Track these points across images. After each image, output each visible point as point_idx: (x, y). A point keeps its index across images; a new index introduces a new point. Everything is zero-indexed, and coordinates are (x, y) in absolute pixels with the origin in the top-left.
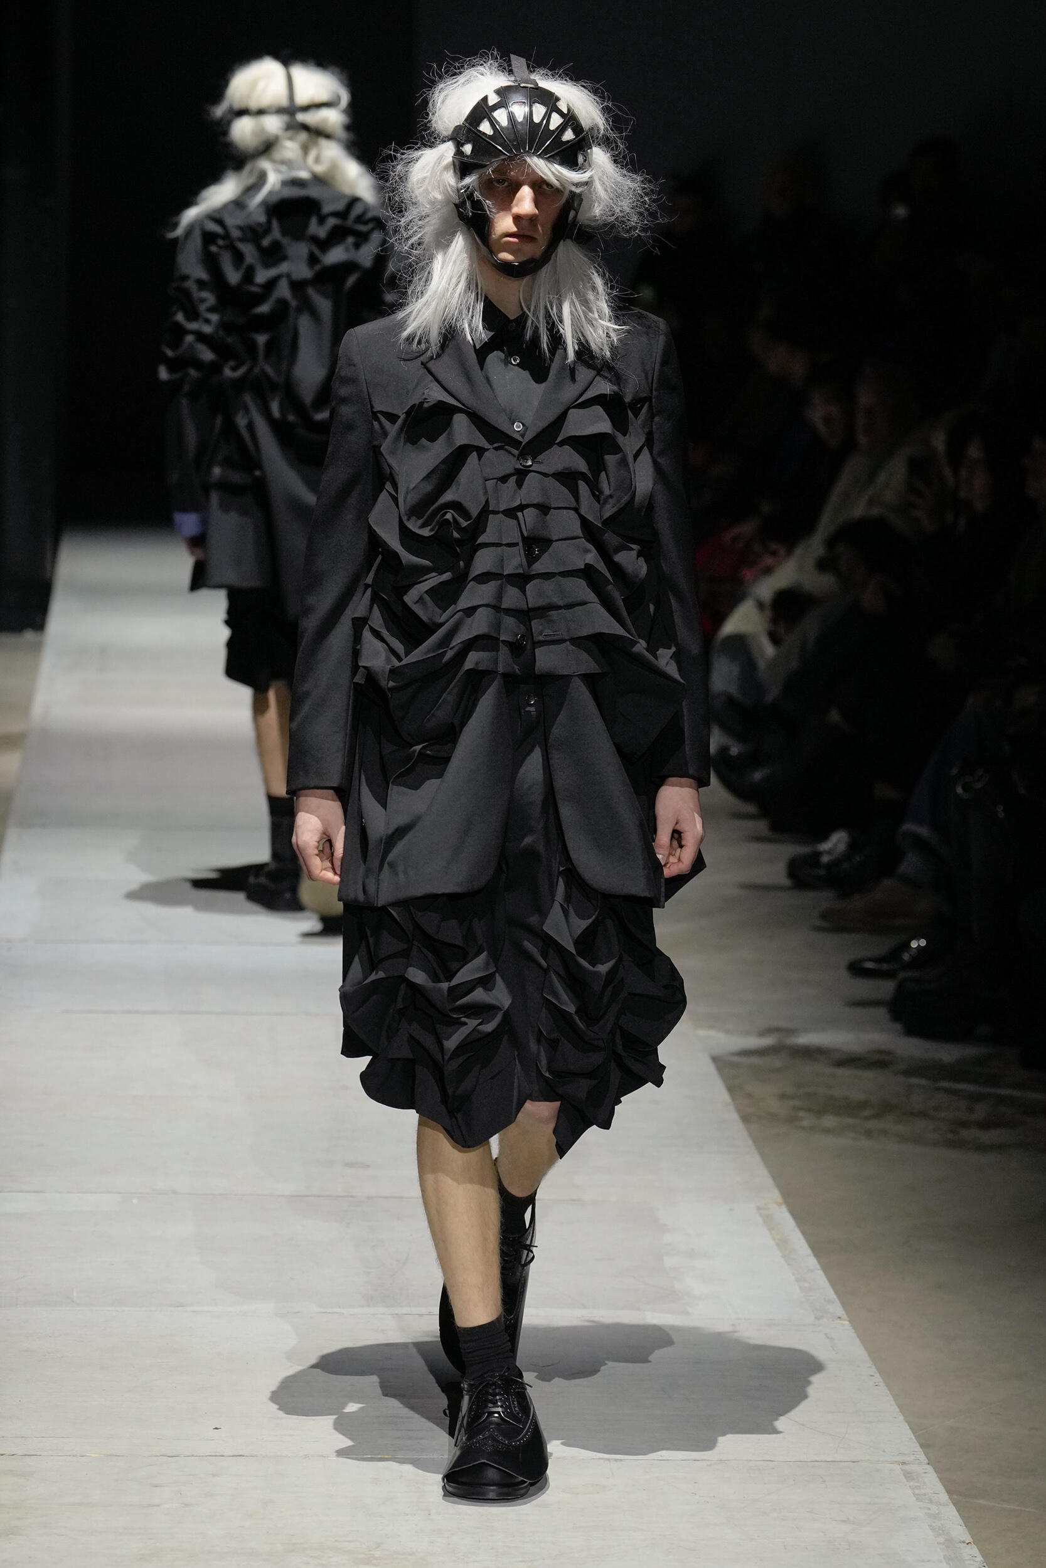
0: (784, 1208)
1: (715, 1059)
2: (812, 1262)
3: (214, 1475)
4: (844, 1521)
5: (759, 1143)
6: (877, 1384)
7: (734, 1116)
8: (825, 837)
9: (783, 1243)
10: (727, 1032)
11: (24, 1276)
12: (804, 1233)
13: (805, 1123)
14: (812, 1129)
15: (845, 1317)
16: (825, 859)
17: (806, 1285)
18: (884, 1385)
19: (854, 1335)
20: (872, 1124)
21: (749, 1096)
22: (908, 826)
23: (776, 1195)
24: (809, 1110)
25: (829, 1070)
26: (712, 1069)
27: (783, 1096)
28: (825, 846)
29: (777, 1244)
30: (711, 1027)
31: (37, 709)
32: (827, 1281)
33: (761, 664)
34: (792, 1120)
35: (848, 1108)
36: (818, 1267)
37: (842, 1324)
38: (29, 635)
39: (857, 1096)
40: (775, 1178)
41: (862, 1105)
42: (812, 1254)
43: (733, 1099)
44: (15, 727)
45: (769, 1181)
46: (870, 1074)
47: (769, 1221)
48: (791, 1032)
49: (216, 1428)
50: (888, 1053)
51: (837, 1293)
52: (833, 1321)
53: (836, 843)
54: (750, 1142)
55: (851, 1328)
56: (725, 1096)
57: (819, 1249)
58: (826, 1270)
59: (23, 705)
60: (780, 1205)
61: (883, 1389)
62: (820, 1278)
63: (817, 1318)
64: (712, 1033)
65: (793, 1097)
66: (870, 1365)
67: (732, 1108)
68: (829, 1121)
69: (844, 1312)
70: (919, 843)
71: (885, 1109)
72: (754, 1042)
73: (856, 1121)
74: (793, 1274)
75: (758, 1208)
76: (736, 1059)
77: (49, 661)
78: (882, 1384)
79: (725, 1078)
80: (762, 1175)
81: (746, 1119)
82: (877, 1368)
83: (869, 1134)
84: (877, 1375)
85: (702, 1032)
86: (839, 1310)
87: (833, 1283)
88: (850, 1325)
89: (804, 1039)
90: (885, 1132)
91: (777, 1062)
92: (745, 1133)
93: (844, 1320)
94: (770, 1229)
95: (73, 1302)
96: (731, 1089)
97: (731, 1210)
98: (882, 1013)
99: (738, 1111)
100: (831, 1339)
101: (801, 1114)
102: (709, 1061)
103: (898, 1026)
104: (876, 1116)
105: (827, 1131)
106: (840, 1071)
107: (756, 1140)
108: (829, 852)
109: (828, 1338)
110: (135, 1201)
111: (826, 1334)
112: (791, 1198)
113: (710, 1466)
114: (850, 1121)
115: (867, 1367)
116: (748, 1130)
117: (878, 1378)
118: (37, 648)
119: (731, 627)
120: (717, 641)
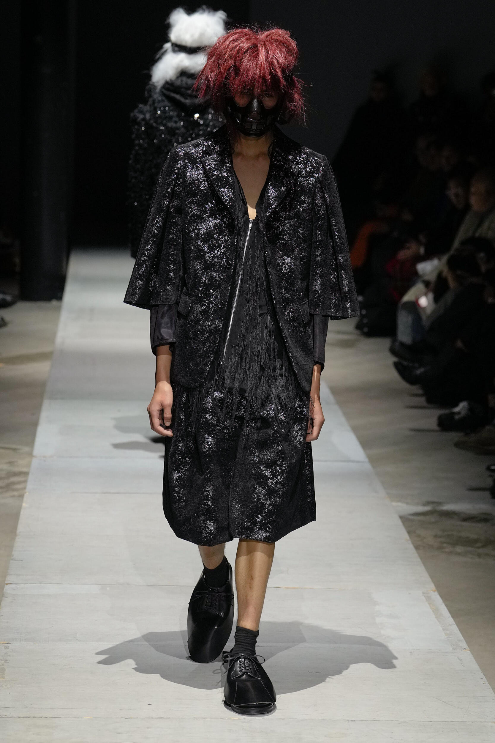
0: (436, 593)
1: (401, 517)
2: (451, 620)
3: (148, 728)
5: (424, 560)
6: (484, 682)
7: (411, 546)
9: (436, 611)
10: (407, 503)
11: (52, 627)
12: (446, 605)
13: (447, 550)
14: (450, 553)
15: (468, 648)
16: (457, 416)
17: (448, 632)
18: (488, 683)
19: (473, 658)
20: (480, 551)
21: (419, 536)
23: (432, 586)
24: (448, 543)
25: (459, 523)
26: (400, 522)
27: (436, 536)
28: (456, 410)
29: (433, 612)
30: (399, 501)
31: (59, 340)
32: (458, 630)
34: (440, 548)
35: (469, 542)
36: (454, 623)
37: (466, 652)
38: (54, 303)
39: (473, 536)
40: (432, 577)
41: (476, 541)
42: (451, 616)
43: (410, 538)
44: (46, 349)
45: (429, 579)
46: (480, 525)
47: (428, 599)
48: (439, 503)
49: (149, 704)
50: (489, 514)
51: (463, 636)
52: (462, 650)
54: (419, 560)
55: (471, 654)
56: (406, 536)
57: (454, 614)
58: (458, 624)
59: (52, 339)
60: (434, 592)
61: (487, 684)
62: (455, 628)
63: (453, 649)
64: (400, 504)
65: (440, 537)
66: (480, 673)
67: (410, 542)
68: (459, 549)
69: (467, 646)
71: (488, 543)
72: (421, 509)
73: (473, 549)
74: (441, 627)
75: (423, 593)
76: (412, 517)
77: (65, 316)
78: (487, 683)
79: (406, 527)
80: (425, 576)
81: (417, 548)
82: (485, 675)
83: (479, 556)
84: (484, 678)
85: (394, 504)
86: (464, 644)
87: (461, 631)
88: (470, 652)
89: (448, 507)
90: (487, 555)
91: (432, 519)
92: (417, 555)
93: (467, 650)
94: (430, 604)
95: (77, 639)
96: (409, 532)
97: (410, 594)
98: (487, 494)
99: (413, 543)
100: (461, 660)
101: (445, 545)
102: (398, 518)
103: (494, 501)
104: (483, 546)
105: (459, 554)
106: (464, 524)
107: (421, 559)
108: (459, 413)
109: (459, 659)
110: (108, 589)
111: (458, 657)
112: (440, 588)
113: (399, 724)
114: (470, 549)
115: (479, 674)
116: (418, 553)
117: (485, 679)
118: (58, 309)
119: (408, 297)
120: (400, 305)
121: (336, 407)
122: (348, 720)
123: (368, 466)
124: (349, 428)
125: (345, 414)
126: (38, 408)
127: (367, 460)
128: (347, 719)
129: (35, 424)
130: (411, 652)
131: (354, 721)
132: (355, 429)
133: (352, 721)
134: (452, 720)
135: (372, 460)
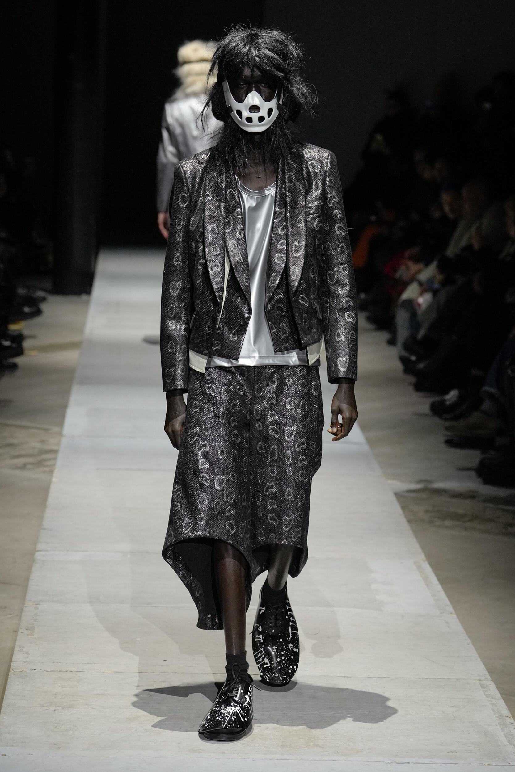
0: (426, 563)
1: (396, 494)
2: (439, 587)
3: (163, 682)
4: (453, 706)
5: (416, 533)
6: (468, 643)
7: (403, 520)
8: (447, 393)
9: (426, 579)
10: (402, 481)
12: (436, 574)
13: (437, 524)
14: (440, 526)
15: (454, 613)
16: (448, 403)
17: (436, 598)
19: (458, 621)
20: (468, 525)
21: (413, 511)
22: (486, 388)
23: (423, 556)
24: (439, 518)
25: (448, 499)
26: (394, 498)
27: (427, 511)
28: (447, 397)
29: (423, 579)
30: (395, 479)
31: (87, 331)
32: (446, 596)
33: (419, 313)
34: (431, 522)
35: (457, 517)
36: (442, 590)
37: (453, 616)
38: (84, 297)
39: (461, 511)
40: (423, 548)
41: (464, 516)
42: (439, 584)
43: (404, 513)
44: (76, 339)
45: (420, 550)
46: (467, 502)
47: (419, 568)
48: (431, 482)
49: (165, 660)
50: (475, 492)
51: (450, 601)
52: (448, 614)
53: (452, 396)
54: (411, 532)
55: (457, 618)
56: (400, 511)
57: (442, 581)
58: (446, 591)
59: (81, 329)
60: (425, 561)
61: (471, 646)
62: (443, 595)
63: (441, 613)
64: (395, 482)
65: (431, 512)
67: (403, 516)
68: (448, 523)
69: (453, 611)
70: (491, 396)
71: (474, 518)
72: (414, 486)
73: (461, 523)
74: (430, 593)
75: (415, 563)
76: (406, 494)
77: (93, 309)
78: (471, 644)
79: (400, 502)
80: (417, 548)
81: (409, 521)
82: (469, 637)
83: (466, 529)
85: (390, 482)
86: (451, 609)
87: (449, 597)
88: (456, 616)
89: (437, 485)
90: (473, 528)
91: (424, 495)
92: (409, 528)
94: (420, 572)
96: (403, 508)
97: (402, 563)
98: (473, 474)
99: (406, 518)
100: (448, 623)
101: (435, 519)
102: (393, 495)
103: (480, 480)
104: (470, 521)
105: (447, 527)
106: (454, 500)
107: (414, 531)
108: (450, 400)
109: (446, 622)
110: (129, 556)
111: (445, 620)
112: (429, 558)
113: (391, 680)
114: (457, 523)
115: (464, 636)
116: (410, 526)
117: (469, 641)
118: (87, 303)
119: (406, 295)
120: (399, 302)
122: (344, 677)
123: (366, 448)
126: (67, 393)
127: (365, 442)
128: (343, 675)
129: (64, 407)
130: (403, 616)
131: (350, 677)
133: (348, 677)
134: (439, 677)
135: (371, 442)
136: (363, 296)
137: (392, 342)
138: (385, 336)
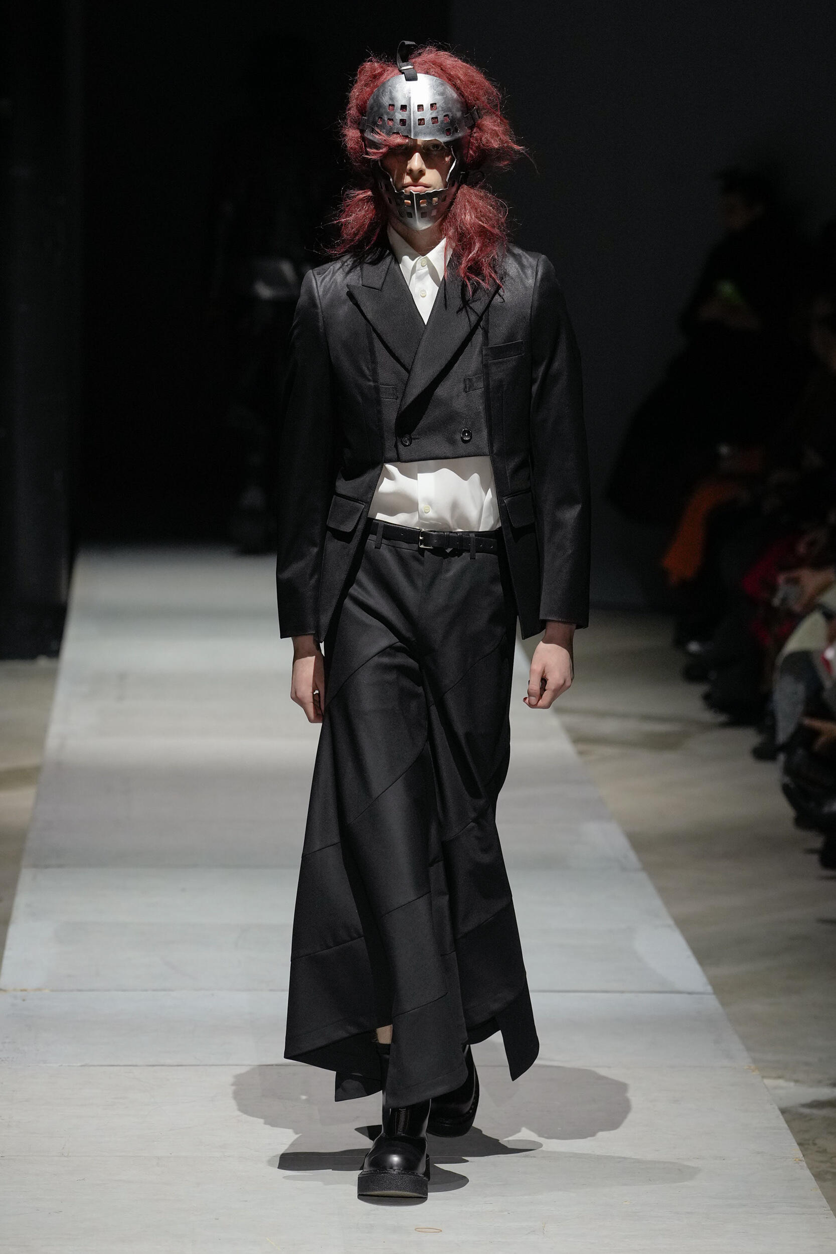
1: (783, 1111)
10: (796, 1081)
21: (825, 1151)
26: (781, 1122)
30: (780, 1077)
31: (52, 742)
38: (43, 662)
44: (27, 761)
56: (797, 1152)
59: (38, 739)
64: (781, 1082)
67: (804, 1164)
72: (825, 1093)
76: (807, 1111)
77: (65, 692)
79: (795, 1132)
81: (819, 1176)
85: (768, 1082)
102: (779, 1113)
116: (821, 1188)
118: (52, 676)
119: (793, 644)
120: (780, 660)
121: (643, 876)
123: (712, 1002)
124: (670, 922)
125: (662, 891)
126: (7, 889)
127: (709, 989)
129: (3, 921)
132: (683, 924)
135: (719, 988)
136: (694, 647)
137: (763, 754)
138: (749, 738)
